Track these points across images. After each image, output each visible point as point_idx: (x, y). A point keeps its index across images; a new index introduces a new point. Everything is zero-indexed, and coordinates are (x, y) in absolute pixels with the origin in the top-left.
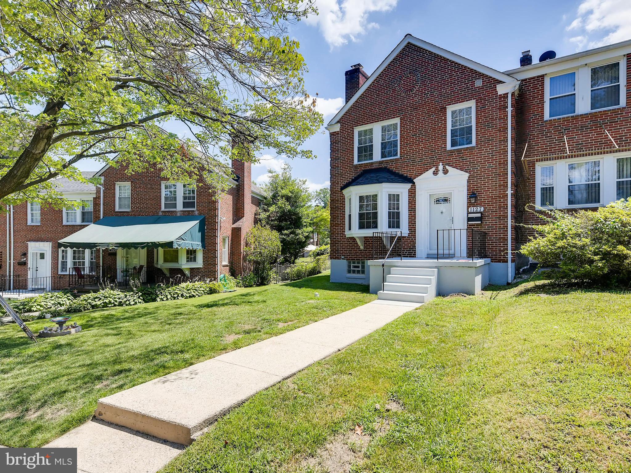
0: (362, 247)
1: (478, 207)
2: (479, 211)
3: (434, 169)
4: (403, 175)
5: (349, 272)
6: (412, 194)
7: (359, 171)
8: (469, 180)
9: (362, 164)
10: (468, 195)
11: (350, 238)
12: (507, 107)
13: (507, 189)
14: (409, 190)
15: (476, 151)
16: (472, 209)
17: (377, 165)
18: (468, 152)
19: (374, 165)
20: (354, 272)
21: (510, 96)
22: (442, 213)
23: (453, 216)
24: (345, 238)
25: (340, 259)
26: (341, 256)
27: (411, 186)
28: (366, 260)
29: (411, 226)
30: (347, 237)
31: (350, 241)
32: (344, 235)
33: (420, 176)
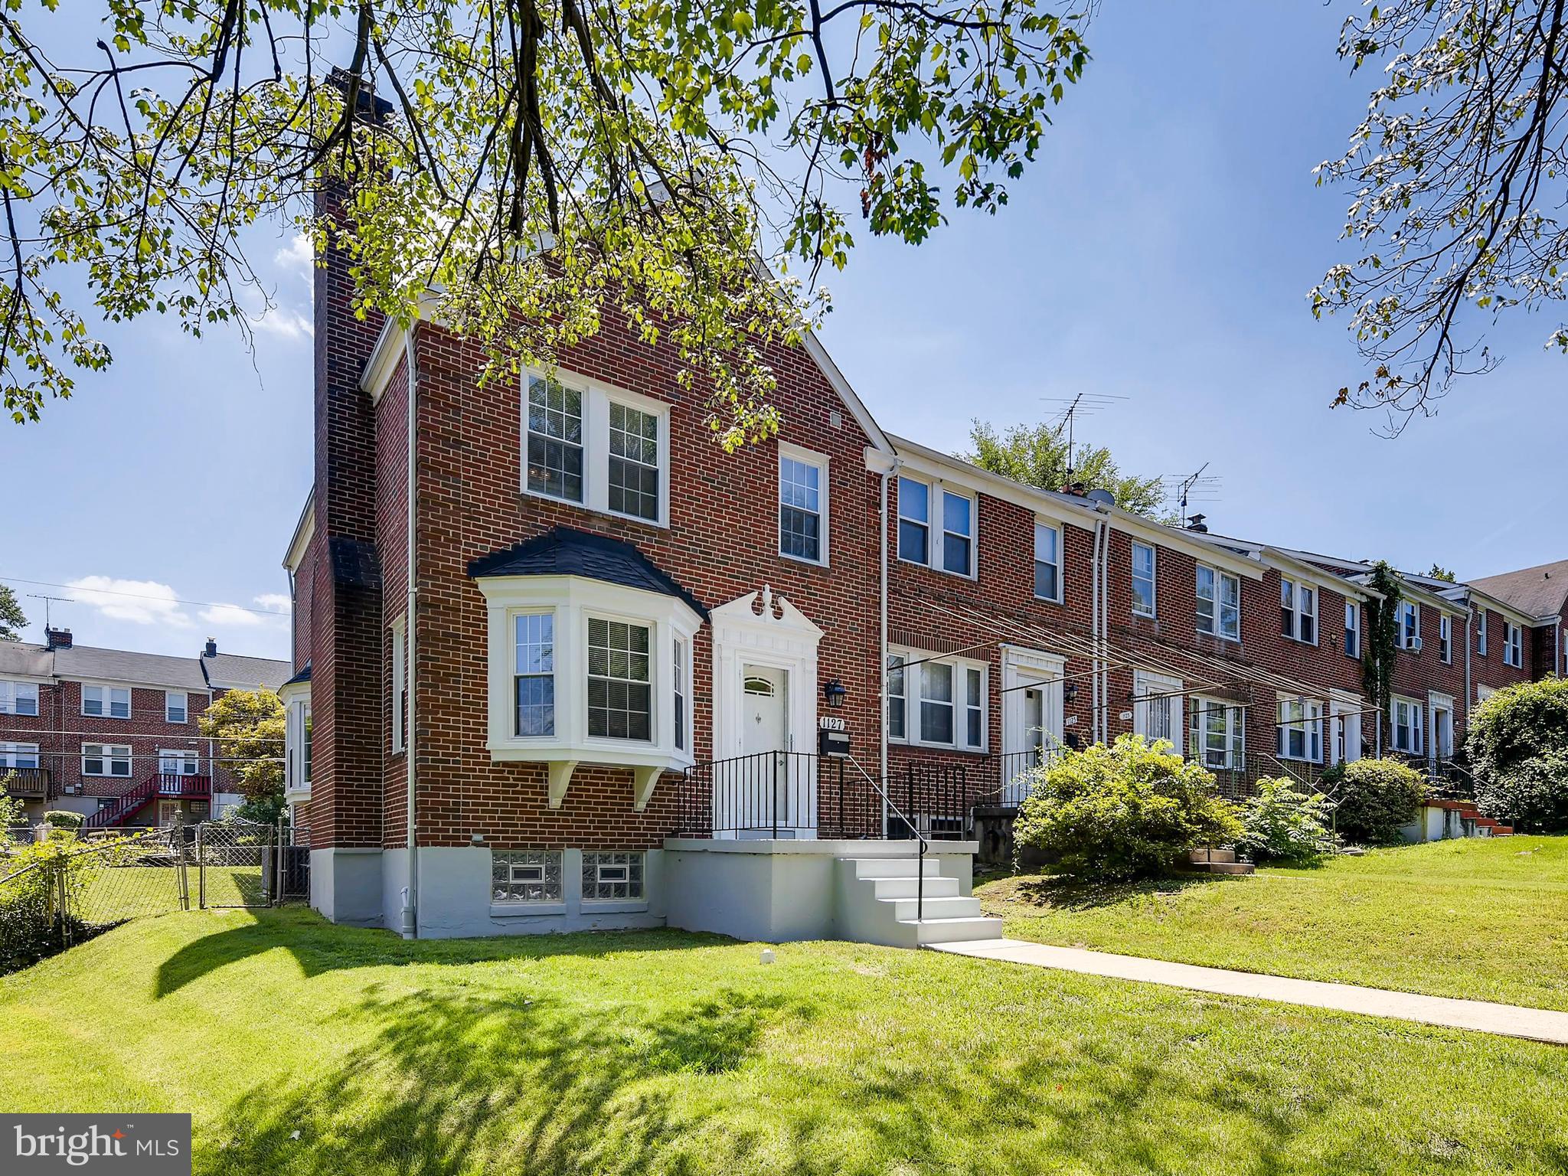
0: (555, 803)
1: (836, 719)
2: (839, 728)
3: (755, 595)
5: (500, 892)
6: (704, 649)
8: (821, 647)
10: (818, 684)
13: (880, 687)
15: (831, 582)
16: (827, 722)
18: (818, 579)
20: (518, 892)
22: (759, 719)
23: (790, 731)
24: (488, 764)
25: (467, 845)
26: (468, 831)
27: (701, 627)
28: (569, 846)
29: (700, 745)
30: (494, 758)
31: (508, 779)
32: (484, 751)
33: (723, 603)
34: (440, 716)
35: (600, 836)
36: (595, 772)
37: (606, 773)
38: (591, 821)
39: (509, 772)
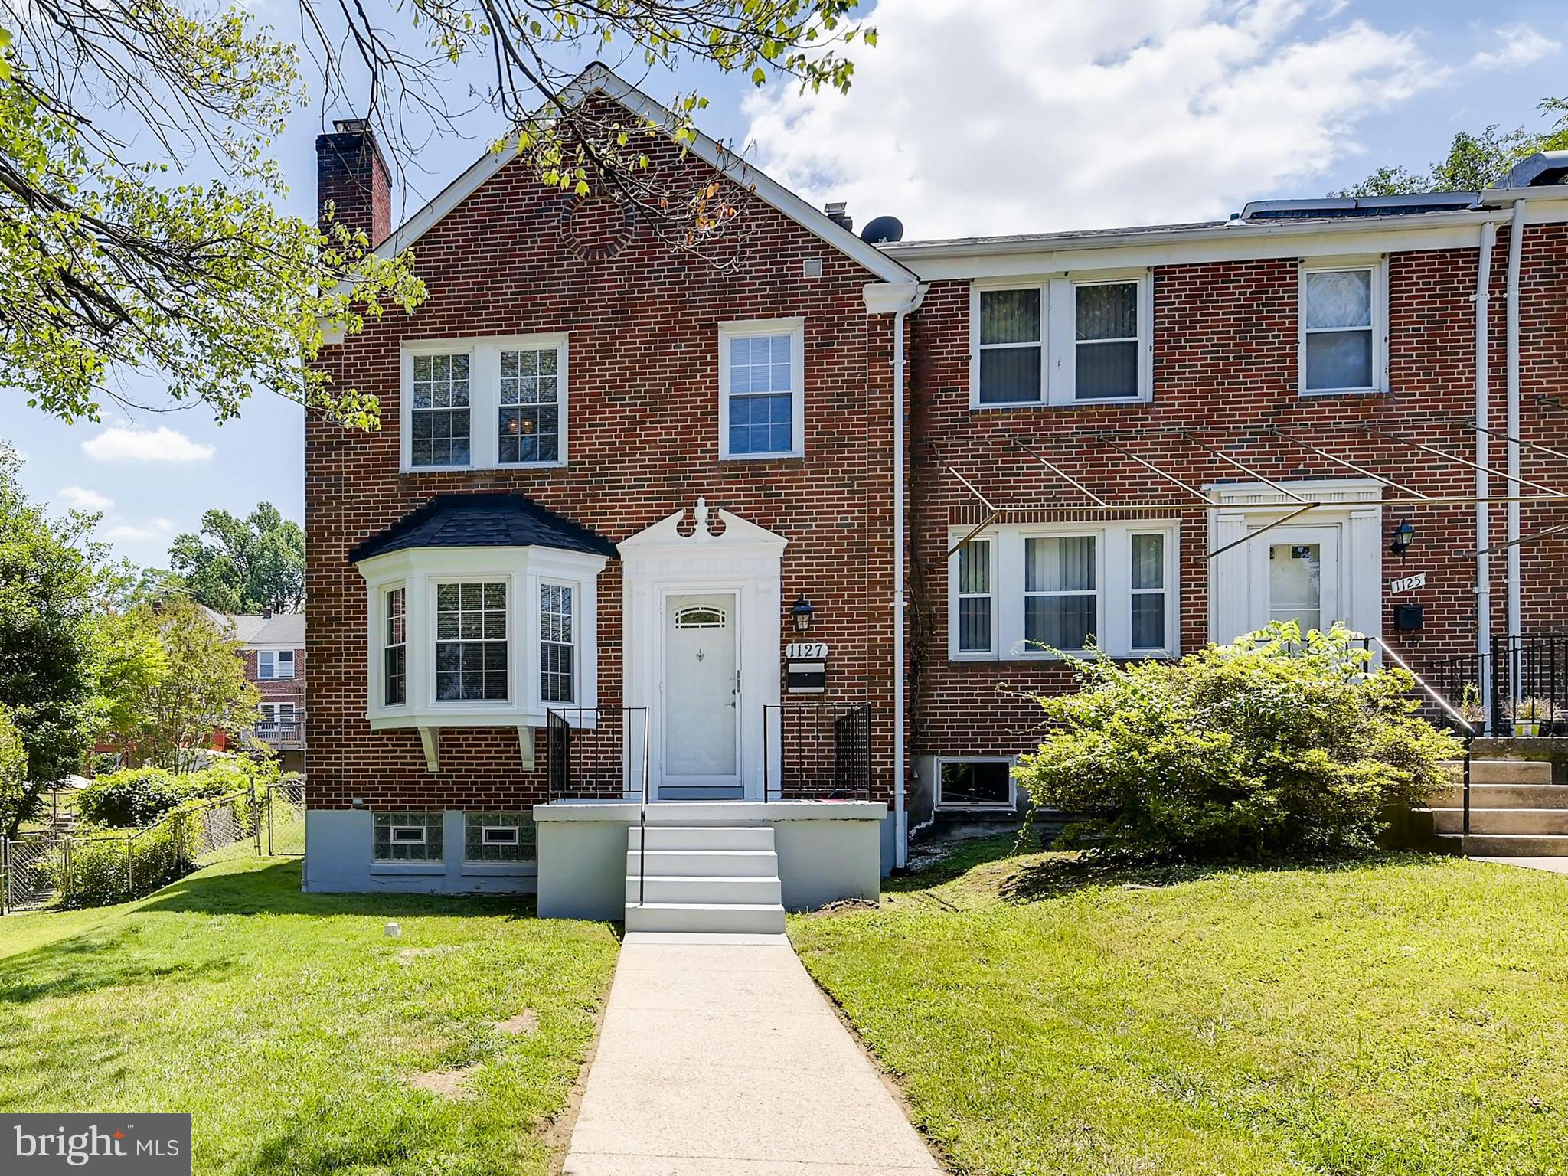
0: (433, 766)
1: (813, 645)
2: (814, 656)
3: (679, 516)
4: (579, 525)
5: (382, 851)
6: (610, 588)
7: (421, 498)
8: (786, 559)
9: (433, 474)
10: (782, 604)
11: (384, 732)
12: (892, 355)
13: (892, 594)
14: (599, 576)
15: (806, 473)
16: (795, 649)
17: (489, 481)
18: (782, 474)
19: (476, 481)
20: (401, 852)
21: (899, 322)
22: (700, 657)
23: (738, 668)
24: (368, 733)
25: (349, 808)
26: (350, 795)
27: (607, 564)
28: (448, 808)
29: (606, 694)
30: (373, 728)
31: (387, 745)
32: (364, 721)
33: (636, 532)
34: (323, 693)
35: (484, 798)
36: (477, 733)
37: (490, 733)
38: (473, 783)
39: (388, 739)
